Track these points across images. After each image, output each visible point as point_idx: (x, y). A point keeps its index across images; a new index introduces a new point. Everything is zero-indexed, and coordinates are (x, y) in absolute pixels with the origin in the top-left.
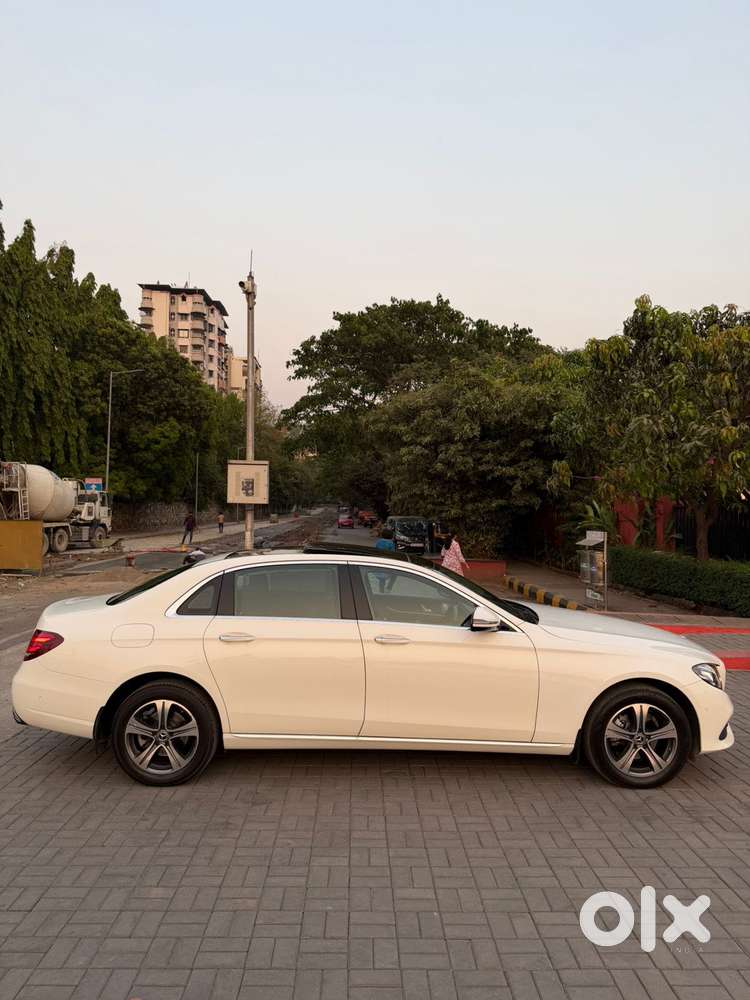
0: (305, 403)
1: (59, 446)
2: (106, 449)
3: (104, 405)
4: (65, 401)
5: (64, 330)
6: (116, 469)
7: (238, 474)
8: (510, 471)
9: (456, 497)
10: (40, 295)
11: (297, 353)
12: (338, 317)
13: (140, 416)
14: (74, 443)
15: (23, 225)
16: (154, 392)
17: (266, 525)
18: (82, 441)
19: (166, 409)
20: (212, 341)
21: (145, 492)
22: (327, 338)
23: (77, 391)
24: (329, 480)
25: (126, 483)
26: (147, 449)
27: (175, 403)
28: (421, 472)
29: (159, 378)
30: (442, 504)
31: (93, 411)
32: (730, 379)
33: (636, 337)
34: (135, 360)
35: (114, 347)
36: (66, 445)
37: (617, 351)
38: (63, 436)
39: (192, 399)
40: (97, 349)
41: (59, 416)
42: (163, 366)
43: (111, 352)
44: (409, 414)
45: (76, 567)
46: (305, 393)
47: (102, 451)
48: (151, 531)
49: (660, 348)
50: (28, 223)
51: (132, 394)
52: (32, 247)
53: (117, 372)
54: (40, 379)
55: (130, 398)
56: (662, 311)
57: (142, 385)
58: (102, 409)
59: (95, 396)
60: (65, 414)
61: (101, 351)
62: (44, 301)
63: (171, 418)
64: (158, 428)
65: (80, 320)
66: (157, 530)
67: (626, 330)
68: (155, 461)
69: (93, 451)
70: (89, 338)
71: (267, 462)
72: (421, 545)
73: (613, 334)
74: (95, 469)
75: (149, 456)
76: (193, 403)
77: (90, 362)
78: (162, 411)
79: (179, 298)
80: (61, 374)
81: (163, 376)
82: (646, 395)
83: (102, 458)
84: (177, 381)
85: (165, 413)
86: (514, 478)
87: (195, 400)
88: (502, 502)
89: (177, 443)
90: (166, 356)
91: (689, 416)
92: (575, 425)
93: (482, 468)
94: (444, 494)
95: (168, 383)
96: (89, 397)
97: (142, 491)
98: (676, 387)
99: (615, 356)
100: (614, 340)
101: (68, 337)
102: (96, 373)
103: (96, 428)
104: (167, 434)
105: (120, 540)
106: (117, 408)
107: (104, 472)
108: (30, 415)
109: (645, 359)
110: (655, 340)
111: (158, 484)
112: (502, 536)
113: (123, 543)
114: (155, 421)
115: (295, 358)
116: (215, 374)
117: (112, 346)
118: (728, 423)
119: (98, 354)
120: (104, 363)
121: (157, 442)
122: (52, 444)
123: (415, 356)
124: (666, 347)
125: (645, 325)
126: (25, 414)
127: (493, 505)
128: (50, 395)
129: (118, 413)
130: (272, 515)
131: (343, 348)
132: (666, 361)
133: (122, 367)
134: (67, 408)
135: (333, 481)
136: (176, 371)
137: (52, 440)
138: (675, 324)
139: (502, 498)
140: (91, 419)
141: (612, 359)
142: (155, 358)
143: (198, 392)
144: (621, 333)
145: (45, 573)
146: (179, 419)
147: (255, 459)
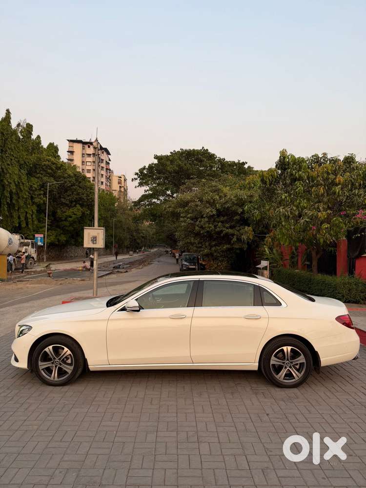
0: (144, 197)
1: (23, 219)
2: (46, 220)
3: (45, 199)
4: (25, 196)
5: (25, 163)
6: (51, 230)
7: (89, 234)
8: (230, 231)
9: (207, 244)
10: (13, 146)
11: (137, 174)
12: (156, 157)
13: (63, 204)
14: (31, 217)
15: (6, 112)
16: (69, 193)
17: (127, 257)
18: (34, 216)
19: (75, 201)
20: (102, 167)
21: (65, 241)
22: (151, 167)
23: (31, 192)
24: (158, 235)
25: (56, 236)
26: (66, 220)
27: (80, 198)
28: (190, 231)
29: (72, 186)
30: (201, 247)
31: (39, 202)
32: (323, 189)
33: (282, 169)
34: (59, 177)
35: (50, 171)
36: (26, 218)
37: (272, 175)
38: (25, 214)
39: (88, 196)
40: (41, 172)
41: (22, 203)
42: (73, 180)
43: (48, 174)
44: (184, 204)
45: (26, 277)
46: (143, 193)
47: (44, 221)
48: (69, 260)
49: (292, 175)
50: (8, 111)
51: (58, 193)
52: (10, 122)
53: (51, 183)
54: (13, 187)
55: (57, 196)
56: (292, 156)
57: (64, 189)
58: (44, 201)
59: (40, 195)
60: (25, 203)
61: (43, 173)
62: (15, 149)
63: (78, 205)
64: (71, 210)
65: (33, 158)
66: (72, 259)
67: (276, 166)
68: (70, 226)
69: (39, 221)
70: (38, 166)
71: (103, 228)
72: (194, 267)
73: (270, 167)
74: (40, 230)
75: (67, 224)
76: (88, 198)
77: (38, 178)
78: (73, 202)
79: (86, 146)
80: (23, 184)
81: (73, 185)
82: (283, 197)
83: (43, 224)
84: (80, 187)
85: (74, 203)
86: (233, 235)
87: (89, 196)
88: (228, 246)
89: (81, 217)
90: (75, 175)
91: (304, 207)
92: (256, 211)
93: (218, 229)
94: (202, 243)
95: (76, 188)
96: (38, 195)
97: (64, 240)
98: (299, 193)
99: (270, 178)
100: (270, 170)
101: (27, 166)
102: (41, 183)
103: (41, 210)
104: (75, 213)
105: (50, 264)
106: (51, 200)
107: (45, 231)
108: (8, 203)
109: (285, 179)
110: (289, 170)
111: (72, 237)
112: (230, 263)
113: (51, 266)
114: (70, 207)
115: (136, 177)
116: (104, 184)
117: (49, 170)
118: (322, 210)
119: (42, 174)
120: (45, 178)
121: (71, 217)
122: (19, 218)
123: (192, 176)
124: (294, 174)
125: (285, 163)
126: (5, 203)
127: (225, 248)
128: (18, 194)
129: (52, 202)
130: (131, 252)
131: (159, 172)
132: (294, 180)
133: (53, 181)
134: (26, 200)
135: (159, 236)
136: (80, 182)
137: (19, 215)
138: (299, 163)
139: (228, 245)
140: (39, 206)
141: (269, 180)
142: (69, 176)
143: (91, 193)
144: (274, 167)
145: (9, 280)
146: (82, 206)
147: (99, 226)
